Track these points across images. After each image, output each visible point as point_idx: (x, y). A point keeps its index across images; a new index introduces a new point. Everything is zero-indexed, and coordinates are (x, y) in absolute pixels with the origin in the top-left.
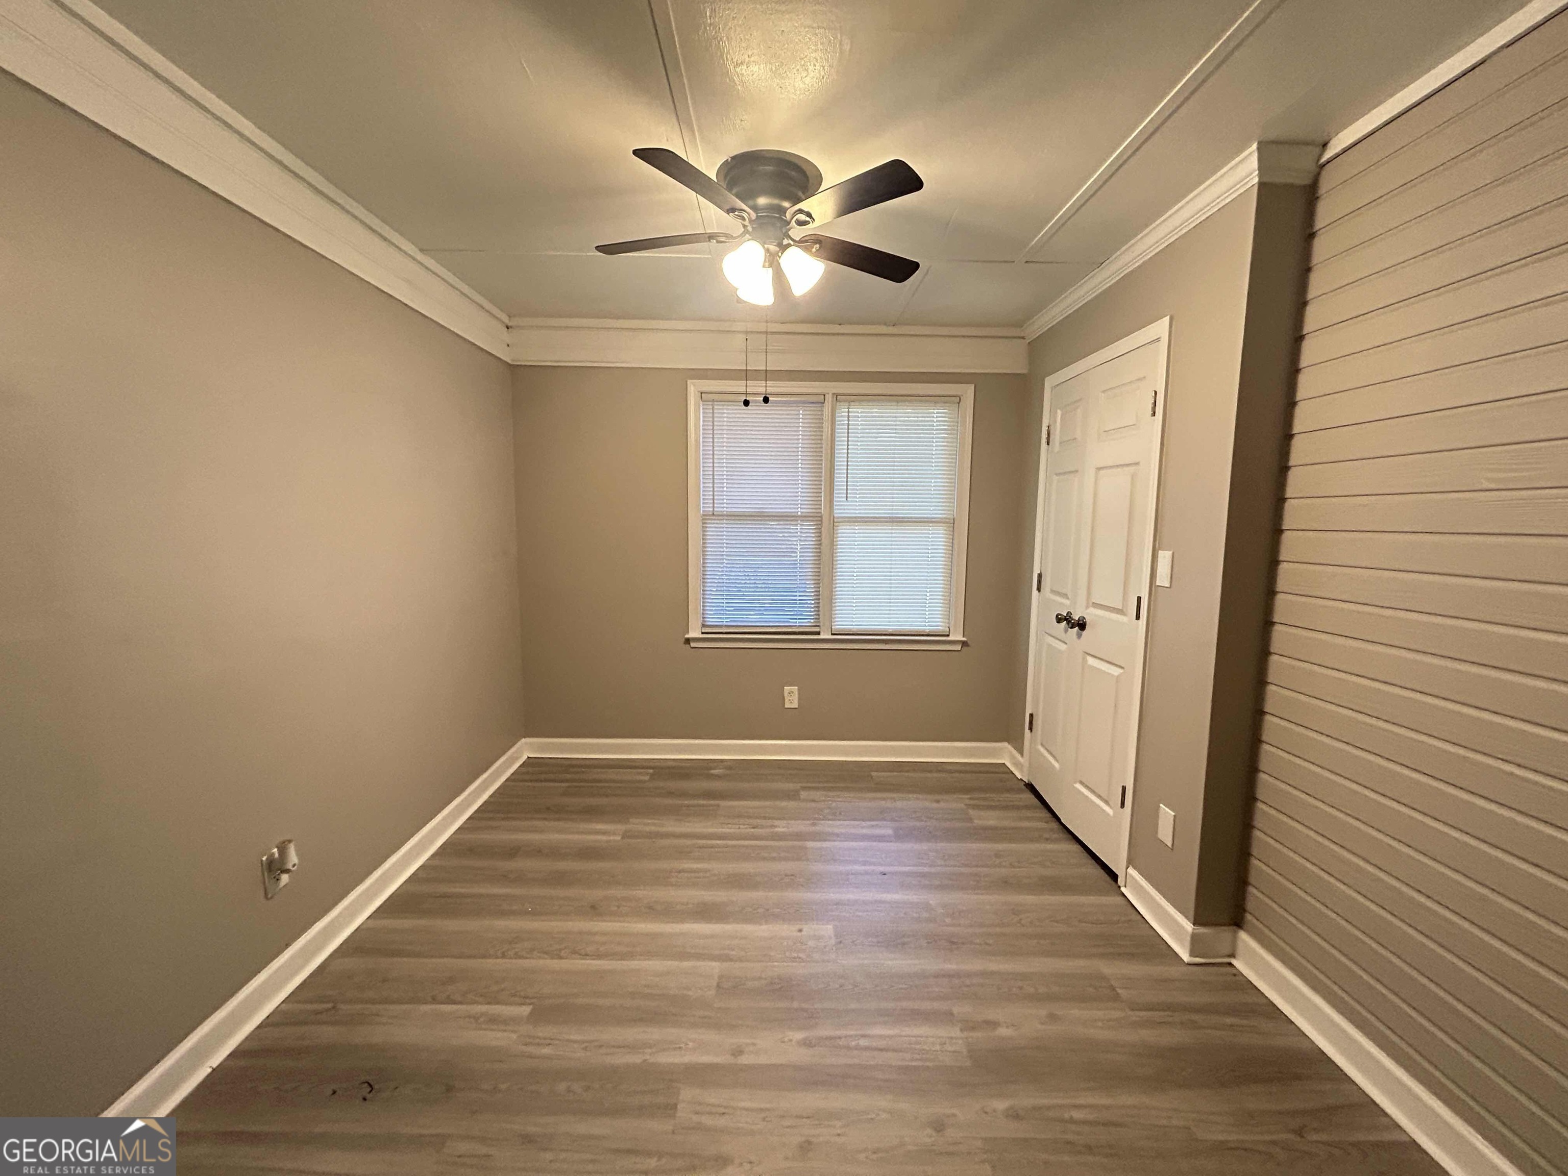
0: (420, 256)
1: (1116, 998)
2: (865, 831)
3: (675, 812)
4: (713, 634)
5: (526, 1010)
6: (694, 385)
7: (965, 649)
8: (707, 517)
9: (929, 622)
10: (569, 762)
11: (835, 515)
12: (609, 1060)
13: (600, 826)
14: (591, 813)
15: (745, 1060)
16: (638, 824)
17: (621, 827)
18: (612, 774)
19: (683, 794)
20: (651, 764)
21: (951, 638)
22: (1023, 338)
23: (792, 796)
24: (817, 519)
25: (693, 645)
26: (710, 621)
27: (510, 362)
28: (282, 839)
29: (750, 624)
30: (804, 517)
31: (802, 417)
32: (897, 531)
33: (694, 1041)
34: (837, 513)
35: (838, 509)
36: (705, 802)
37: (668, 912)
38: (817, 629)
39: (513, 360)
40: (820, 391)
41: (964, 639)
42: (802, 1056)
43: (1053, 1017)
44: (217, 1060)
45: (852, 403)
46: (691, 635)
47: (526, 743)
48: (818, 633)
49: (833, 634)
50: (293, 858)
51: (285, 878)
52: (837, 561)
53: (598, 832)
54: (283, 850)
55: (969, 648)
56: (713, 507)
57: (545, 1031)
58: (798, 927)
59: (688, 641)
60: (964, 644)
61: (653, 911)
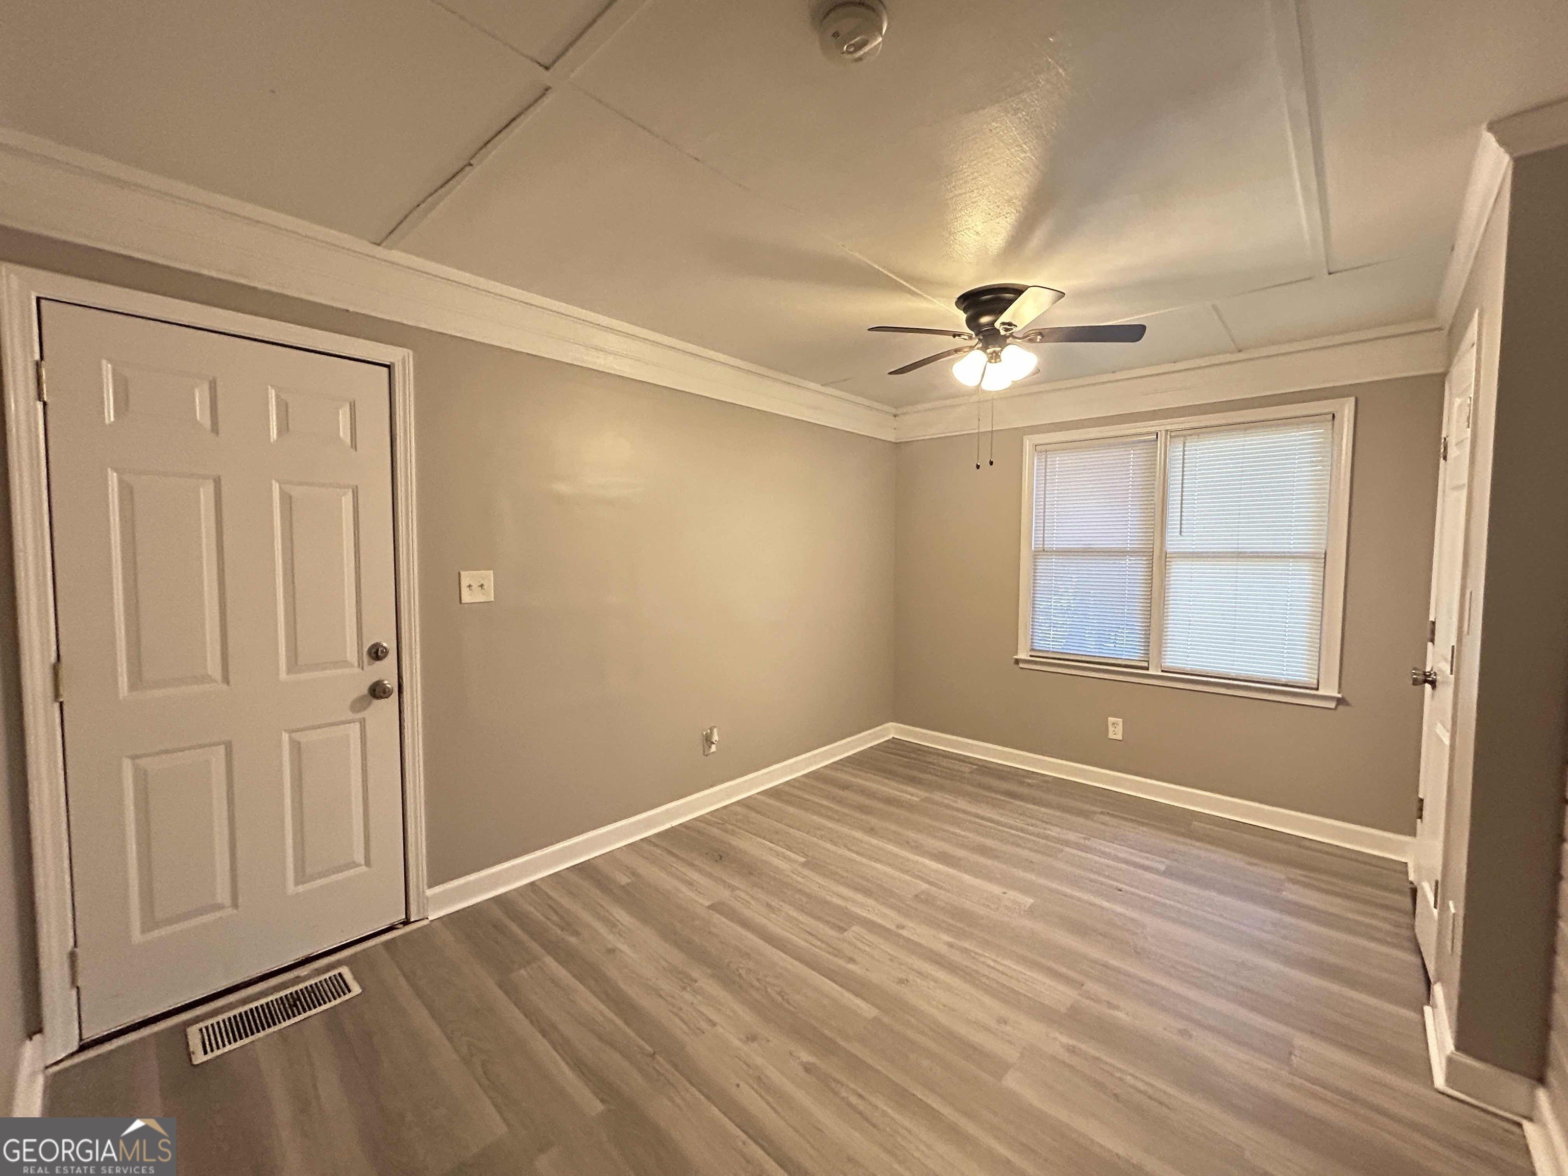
0: (822, 389)
1: (1289, 1063)
2: (1138, 860)
3: (974, 798)
4: (1040, 658)
5: (803, 860)
6: (1029, 440)
7: (1341, 708)
8: (1036, 555)
9: (1287, 670)
10: (918, 747)
11: (1169, 551)
12: (828, 898)
13: (910, 789)
14: (913, 781)
15: (904, 933)
16: (937, 796)
17: (924, 794)
18: (944, 762)
19: (989, 788)
20: (976, 762)
21: (1320, 692)
22: (1440, 329)
23: (1086, 814)
24: (1149, 554)
25: (1021, 665)
26: (1040, 645)
27: (893, 440)
28: (713, 725)
29: (1072, 652)
30: (1133, 553)
31: (1133, 457)
32: (1243, 566)
33: (878, 910)
34: (1170, 547)
35: (1171, 545)
36: (1002, 798)
37: (917, 848)
38: (1145, 664)
39: (896, 439)
40: (1153, 429)
41: (1339, 696)
42: (943, 949)
43: (1183, 1033)
44: (675, 823)
45: (1188, 438)
46: (1022, 655)
47: (892, 726)
48: (1147, 669)
49: (1162, 671)
50: (716, 738)
51: (713, 747)
52: (1168, 597)
53: (906, 792)
54: (711, 730)
55: (1347, 708)
56: (1044, 544)
57: (806, 872)
58: (1005, 890)
59: (1017, 661)
60: (1340, 701)
61: (907, 844)
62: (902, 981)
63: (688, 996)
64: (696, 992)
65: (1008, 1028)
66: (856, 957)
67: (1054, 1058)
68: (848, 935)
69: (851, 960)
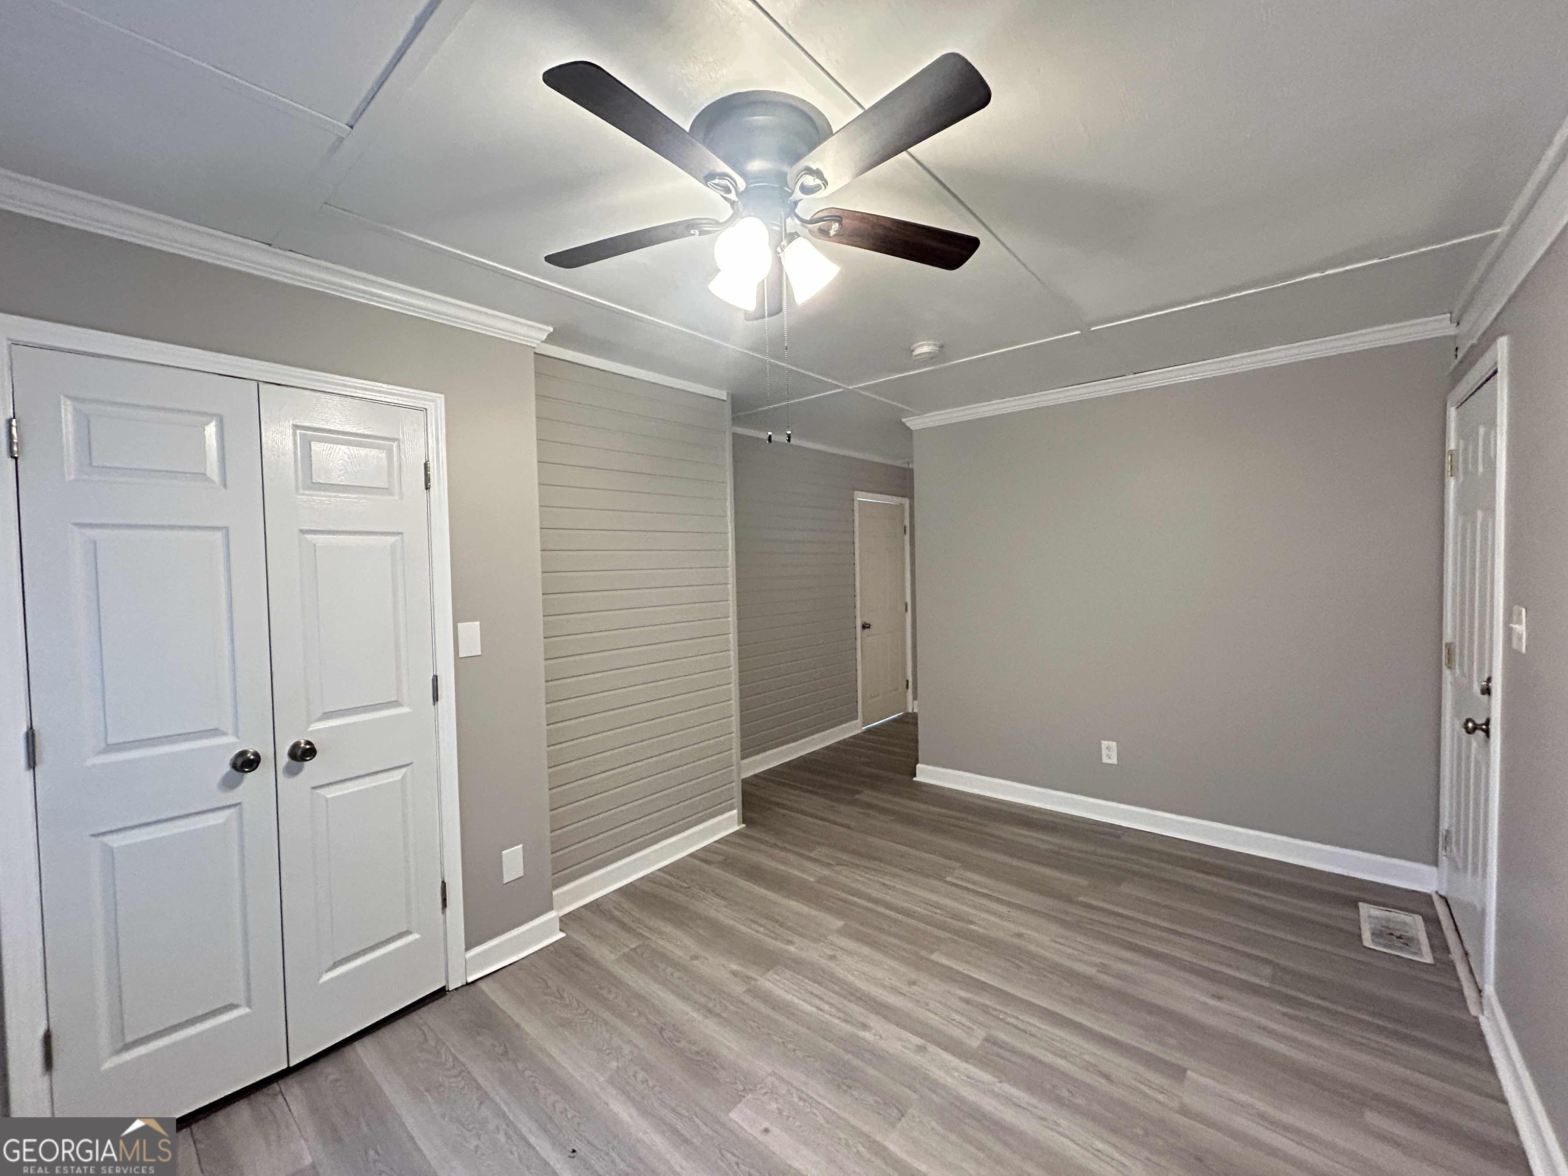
62: (912, 983)
63: (1099, 960)
64: (1095, 965)
65: (829, 952)
66: (963, 1005)
67: (801, 935)
68: (981, 1033)
69: (967, 1001)
